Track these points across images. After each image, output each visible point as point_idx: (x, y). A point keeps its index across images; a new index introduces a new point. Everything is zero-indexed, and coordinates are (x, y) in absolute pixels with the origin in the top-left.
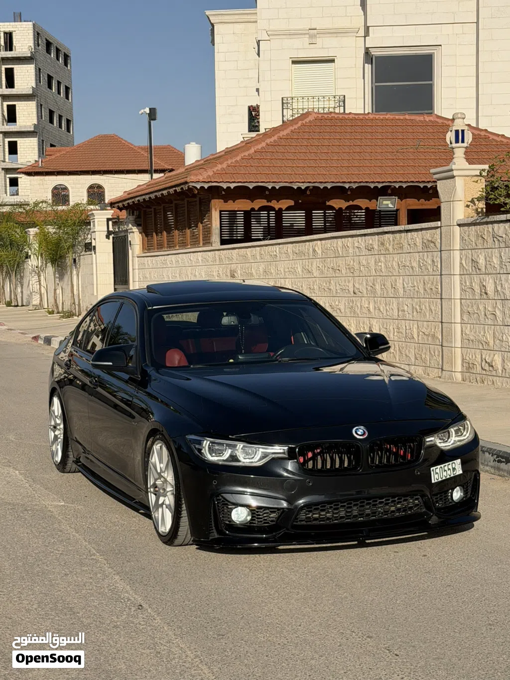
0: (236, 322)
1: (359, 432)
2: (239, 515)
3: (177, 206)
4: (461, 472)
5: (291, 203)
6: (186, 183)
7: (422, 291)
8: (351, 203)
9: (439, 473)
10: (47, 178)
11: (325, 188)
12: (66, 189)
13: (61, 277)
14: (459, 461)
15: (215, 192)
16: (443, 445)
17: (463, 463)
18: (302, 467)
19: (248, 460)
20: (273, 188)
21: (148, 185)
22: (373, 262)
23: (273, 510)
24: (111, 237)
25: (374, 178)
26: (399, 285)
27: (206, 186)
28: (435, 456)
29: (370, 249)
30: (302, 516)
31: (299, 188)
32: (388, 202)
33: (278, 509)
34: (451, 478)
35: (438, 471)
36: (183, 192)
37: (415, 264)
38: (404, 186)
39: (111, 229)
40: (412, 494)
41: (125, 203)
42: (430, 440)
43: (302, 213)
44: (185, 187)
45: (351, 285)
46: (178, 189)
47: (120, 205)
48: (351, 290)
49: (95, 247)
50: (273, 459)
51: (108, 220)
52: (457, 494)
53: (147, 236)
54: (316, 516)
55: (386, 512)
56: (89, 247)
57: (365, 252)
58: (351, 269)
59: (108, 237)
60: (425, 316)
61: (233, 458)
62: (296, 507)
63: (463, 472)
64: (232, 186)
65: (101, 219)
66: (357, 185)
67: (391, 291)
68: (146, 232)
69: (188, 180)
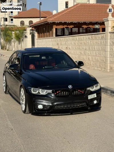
0: (45, 58)
1: (70, 87)
2: (40, 107)
3: (46, 27)
4: (96, 97)
5: (73, 26)
6: (47, 21)
7: (101, 49)
8: (88, 26)
9: (90, 97)
10: (19, 19)
11: (81, 23)
12: (23, 22)
13: (20, 44)
14: (96, 94)
15: (54, 23)
16: (92, 90)
17: (97, 95)
18: (55, 95)
19: (42, 93)
20: (68, 23)
21: (39, 21)
22: (90, 42)
23: (48, 106)
24: (31, 34)
25: (94, 20)
26: (96, 48)
27: (52, 22)
28: (89, 93)
29: (89, 38)
30: (56, 107)
31: (75, 23)
32: (97, 26)
33: (50, 105)
34: (93, 98)
35: (90, 96)
36: (46, 24)
37: (99, 42)
38: (101, 22)
39: (31, 32)
40: (83, 102)
41: (33, 26)
42: (88, 89)
43: (77, 29)
44: (47, 22)
45: (85, 47)
46: (45, 23)
47: (32, 26)
48: (85, 49)
49: (27, 37)
50: (48, 93)
51: (30, 30)
52: (95, 102)
53: (39, 34)
54: (59, 107)
55: (77, 106)
56: (26, 37)
57: (88, 39)
58: (85, 43)
59: (30, 34)
60: (101, 55)
61: (39, 93)
62: (54, 105)
63: (97, 96)
64: (58, 22)
65: (29, 30)
66: (89, 22)
67: (94, 49)
68: (38, 33)
69: (47, 20)
